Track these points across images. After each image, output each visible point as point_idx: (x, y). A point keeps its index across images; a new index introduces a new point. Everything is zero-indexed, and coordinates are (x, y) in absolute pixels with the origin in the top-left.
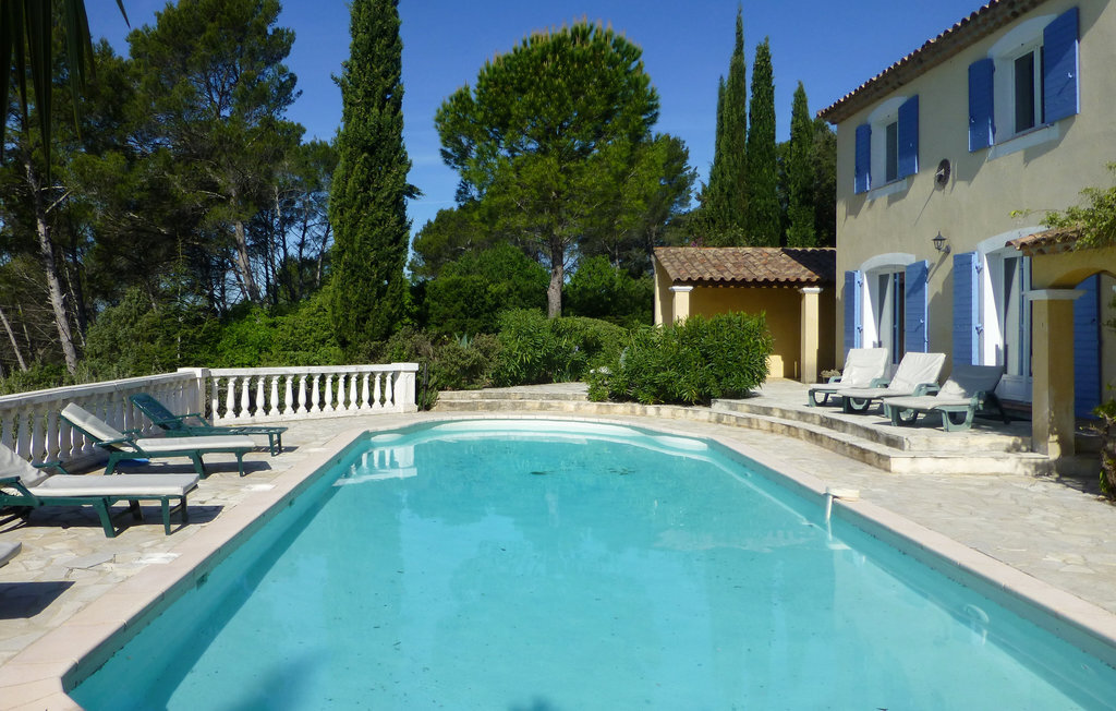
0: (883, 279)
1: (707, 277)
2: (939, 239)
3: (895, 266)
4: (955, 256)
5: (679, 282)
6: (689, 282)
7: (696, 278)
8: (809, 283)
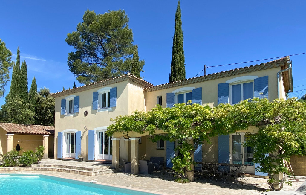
0: (67, 134)
1: (19, 132)
2: (85, 127)
3: (72, 132)
4: (89, 131)
5: (10, 133)
6: (13, 133)
7: (15, 132)
8: (46, 134)
